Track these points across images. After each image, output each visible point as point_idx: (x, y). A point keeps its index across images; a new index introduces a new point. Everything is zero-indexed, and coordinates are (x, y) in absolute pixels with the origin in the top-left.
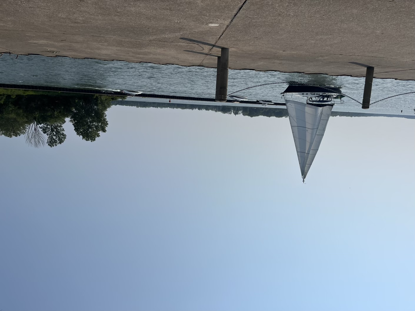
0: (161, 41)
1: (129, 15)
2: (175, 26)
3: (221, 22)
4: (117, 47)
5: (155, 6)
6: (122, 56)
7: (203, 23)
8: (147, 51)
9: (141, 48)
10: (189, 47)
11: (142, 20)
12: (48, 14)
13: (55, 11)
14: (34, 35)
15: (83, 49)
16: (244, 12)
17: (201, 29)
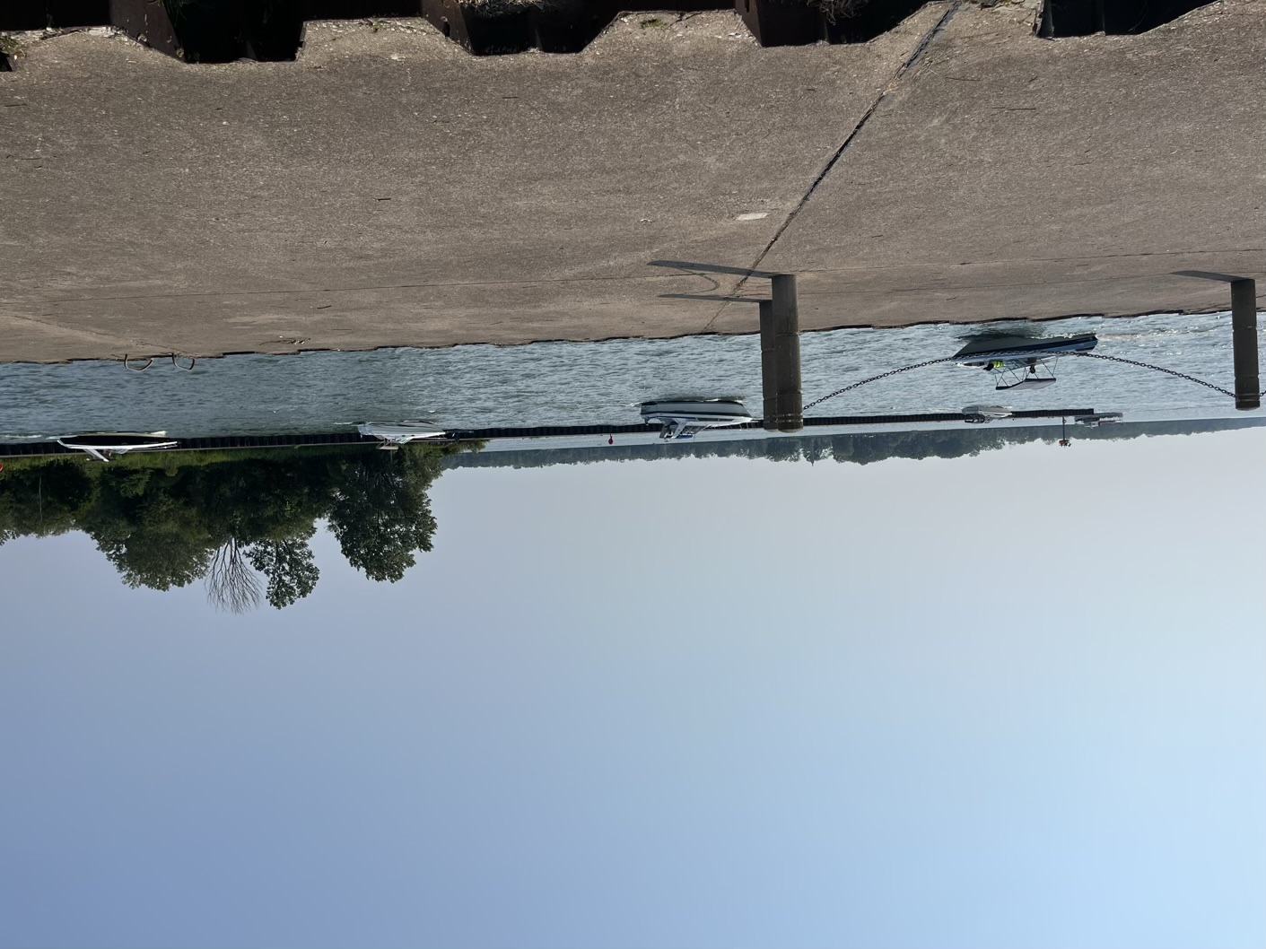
0: (597, 277)
1: (509, 220)
2: (637, 234)
3: (773, 206)
4: (468, 307)
5: (584, 186)
6: (481, 332)
7: (720, 216)
8: (552, 309)
9: (537, 304)
10: (675, 285)
11: (547, 228)
12: (288, 242)
13: (309, 233)
14: (246, 303)
15: (375, 325)
16: (842, 170)
17: (714, 232)
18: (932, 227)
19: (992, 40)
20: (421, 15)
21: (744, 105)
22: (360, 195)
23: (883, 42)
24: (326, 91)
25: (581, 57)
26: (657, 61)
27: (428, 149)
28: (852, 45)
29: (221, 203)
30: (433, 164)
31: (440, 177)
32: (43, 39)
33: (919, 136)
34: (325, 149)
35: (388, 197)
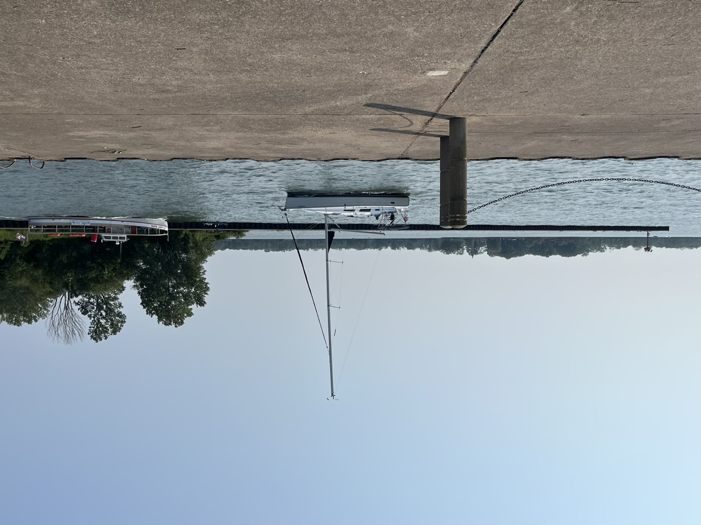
0: (328, 113)
1: (268, 68)
2: (357, 82)
3: (452, 66)
4: (237, 132)
5: (321, 46)
6: (245, 151)
7: (415, 72)
8: (296, 136)
9: (285, 131)
10: (382, 122)
11: (294, 75)
12: (113, 78)
13: (128, 72)
14: (82, 122)
16: (501, 41)
17: (411, 83)
18: (563, 87)
22: (164, 45)
29: (67, 46)
30: (216, 25)
31: (221, 34)
33: (556, 19)
34: (140, 10)
35: (183, 48)
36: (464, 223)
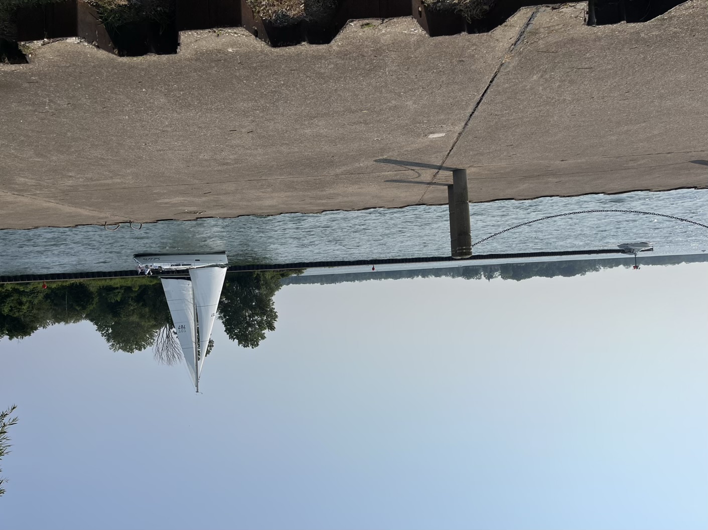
0: (354, 173)
1: (302, 141)
2: (374, 147)
3: (448, 129)
4: (286, 192)
5: (341, 120)
6: (294, 206)
7: (419, 135)
8: (332, 192)
9: (323, 189)
10: (398, 176)
11: (323, 145)
12: (184, 156)
13: (195, 151)
14: (165, 191)
15: (236, 203)
16: (485, 107)
17: (417, 145)
18: (541, 140)
19: (561, 28)
20: (241, 26)
21: (424, 71)
22: (220, 129)
23: (498, 31)
24: (195, 71)
25: (330, 46)
26: (373, 47)
27: (253, 101)
28: (481, 34)
29: (147, 135)
30: (258, 110)
31: (262, 117)
32: (43, 45)
33: (527, 86)
34: (198, 103)
35: (235, 129)
36: (470, 253)
